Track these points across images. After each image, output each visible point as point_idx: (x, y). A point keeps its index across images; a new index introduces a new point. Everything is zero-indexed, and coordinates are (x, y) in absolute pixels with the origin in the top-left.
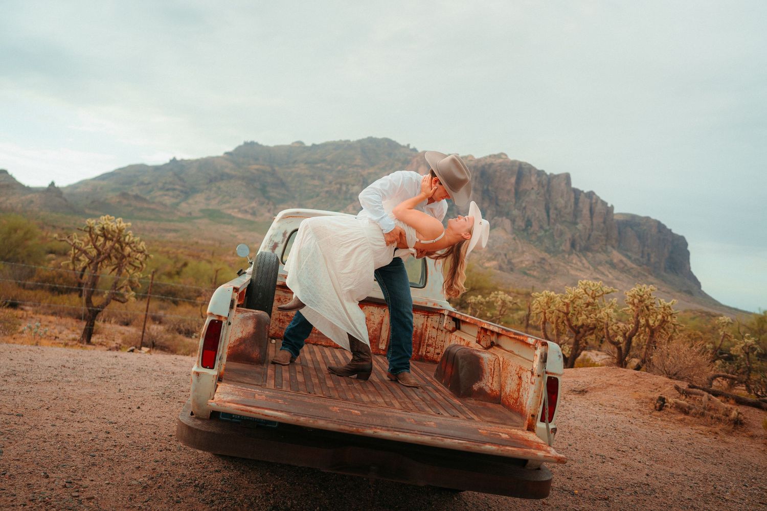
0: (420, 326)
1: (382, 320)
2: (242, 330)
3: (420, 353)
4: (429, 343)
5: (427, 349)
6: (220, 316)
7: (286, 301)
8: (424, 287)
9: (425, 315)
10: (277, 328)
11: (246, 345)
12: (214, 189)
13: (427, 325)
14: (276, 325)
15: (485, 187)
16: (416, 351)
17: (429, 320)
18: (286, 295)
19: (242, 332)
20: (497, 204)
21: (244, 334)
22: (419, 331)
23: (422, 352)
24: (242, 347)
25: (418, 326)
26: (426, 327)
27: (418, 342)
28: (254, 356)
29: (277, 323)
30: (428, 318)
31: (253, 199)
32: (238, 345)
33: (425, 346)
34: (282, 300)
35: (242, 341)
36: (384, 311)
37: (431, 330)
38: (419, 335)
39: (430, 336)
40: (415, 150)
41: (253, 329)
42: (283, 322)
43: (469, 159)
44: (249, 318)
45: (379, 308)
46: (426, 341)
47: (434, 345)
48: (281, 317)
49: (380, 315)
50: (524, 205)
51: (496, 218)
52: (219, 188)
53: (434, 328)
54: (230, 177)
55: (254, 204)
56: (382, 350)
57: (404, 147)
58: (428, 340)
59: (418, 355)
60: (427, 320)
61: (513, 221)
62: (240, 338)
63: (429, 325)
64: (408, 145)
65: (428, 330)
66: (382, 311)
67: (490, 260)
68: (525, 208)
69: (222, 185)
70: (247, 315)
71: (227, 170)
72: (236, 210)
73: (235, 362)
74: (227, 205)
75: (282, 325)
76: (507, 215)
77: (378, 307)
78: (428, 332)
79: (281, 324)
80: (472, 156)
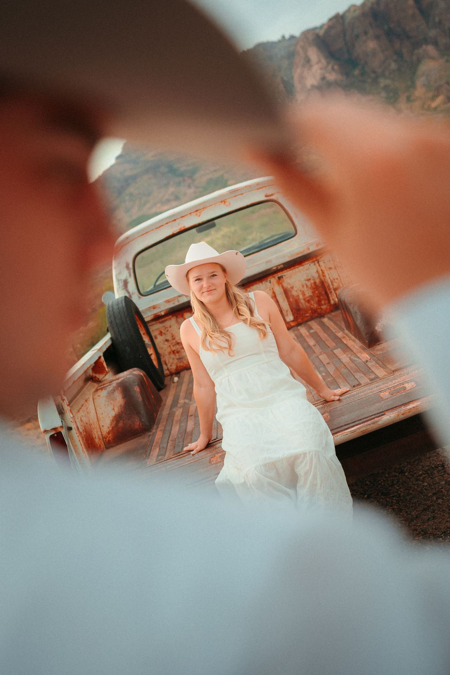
0: (316, 275)
1: (274, 293)
2: (112, 407)
3: (332, 302)
4: (335, 287)
5: (336, 294)
6: (55, 429)
7: (168, 330)
8: (296, 234)
9: (314, 262)
10: (176, 361)
11: (124, 420)
12: (127, 198)
13: (322, 270)
14: (173, 359)
15: (386, 27)
16: (327, 302)
17: (321, 263)
18: (164, 324)
19: (113, 409)
20: (408, 37)
21: (116, 409)
22: (318, 281)
23: (333, 300)
24: (121, 424)
25: (313, 277)
26: (323, 272)
27: (323, 293)
28: (137, 427)
29: (172, 356)
30: (318, 262)
31: (167, 185)
32: (116, 425)
33: (333, 292)
34: (163, 331)
35: (118, 418)
36: (270, 282)
37: (328, 272)
38: (320, 285)
39: (332, 278)
40: (292, 37)
41: (123, 400)
42: (178, 352)
43: (352, 9)
44: (114, 391)
45: (263, 282)
46: (331, 286)
47: (341, 286)
48: (174, 349)
49: (268, 289)
50: (437, 20)
51: (416, 51)
52: (131, 195)
53: (330, 268)
54: (134, 178)
55: (171, 189)
56: (292, 321)
57: (280, 41)
58: (333, 285)
59: (331, 305)
60: (319, 266)
61: (436, 44)
62: (115, 417)
63: (323, 268)
64: (283, 37)
65: (326, 274)
66: (268, 283)
67: (433, 98)
68: (440, 22)
69: (132, 189)
70: (110, 389)
71: (128, 173)
72: (159, 205)
73: (121, 443)
74: (148, 205)
75: (179, 356)
76: (426, 41)
77: (261, 282)
78: (327, 276)
79: (177, 355)
80: (354, 6)
